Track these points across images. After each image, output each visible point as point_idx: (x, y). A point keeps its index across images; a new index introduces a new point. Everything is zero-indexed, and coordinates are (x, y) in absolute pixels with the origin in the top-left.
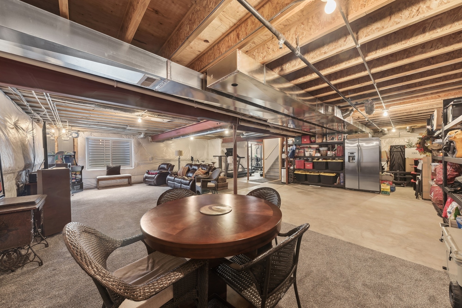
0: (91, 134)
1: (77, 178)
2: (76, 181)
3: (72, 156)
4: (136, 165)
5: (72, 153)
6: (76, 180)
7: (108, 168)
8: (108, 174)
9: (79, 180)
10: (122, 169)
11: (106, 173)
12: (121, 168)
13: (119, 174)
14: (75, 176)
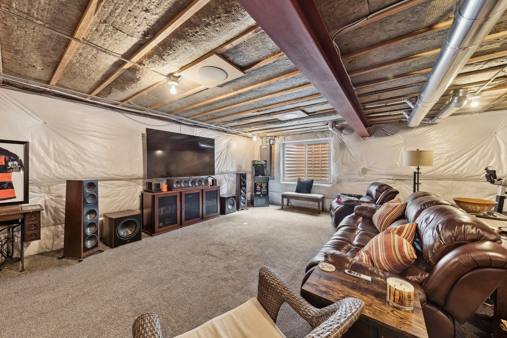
0: (285, 138)
1: (263, 191)
2: (261, 194)
3: (264, 165)
4: (335, 181)
5: (263, 162)
6: (261, 192)
7: (299, 182)
8: (297, 191)
9: (265, 193)
10: (315, 186)
11: (295, 190)
12: (314, 184)
13: (310, 193)
14: (260, 187)
